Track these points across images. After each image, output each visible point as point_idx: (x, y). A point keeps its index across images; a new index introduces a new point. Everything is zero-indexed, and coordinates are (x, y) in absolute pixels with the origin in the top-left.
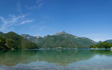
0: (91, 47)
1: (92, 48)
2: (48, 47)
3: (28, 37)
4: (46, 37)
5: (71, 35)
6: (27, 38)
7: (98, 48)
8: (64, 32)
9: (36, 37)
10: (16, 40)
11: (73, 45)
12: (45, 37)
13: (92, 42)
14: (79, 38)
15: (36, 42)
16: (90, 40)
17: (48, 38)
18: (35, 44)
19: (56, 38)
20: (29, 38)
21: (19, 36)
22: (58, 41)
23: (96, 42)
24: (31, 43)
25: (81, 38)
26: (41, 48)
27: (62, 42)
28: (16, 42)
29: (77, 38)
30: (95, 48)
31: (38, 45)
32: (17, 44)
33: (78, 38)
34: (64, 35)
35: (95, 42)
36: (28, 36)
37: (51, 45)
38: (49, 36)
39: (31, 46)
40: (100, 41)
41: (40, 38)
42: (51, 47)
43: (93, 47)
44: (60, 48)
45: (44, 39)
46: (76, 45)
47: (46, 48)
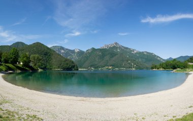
1: (154, 70)
2: (91, 66)
3: (62, 51)
4: (90, 51)
5: (127, 48)
6: (60, 52)
7: (164, 69)
8: (116, 43)
9: (74, 50)
10: (45, 55)
11: (129, 63)
12: (87, 51)
13: (158, 59)
15: (75, 58)
17: (92, 52)
18: (73, 62)
19: (104, 53)
20: (64, 53)
21: (48, 48)
22: (107, 58)
23: (164, 60)
24: (66, 60)
25: (143, 52)
26: (81, 67)
27: (114, 59)
28: (44, 58)
29: (135, 53)
30: (158, 69)
31: (76, 63)
32: (45, 61)
33: (137, 53)
34: (117, 48)
35: (162, 59)
36: (62, 48)
37: (96, 63)
38: (93, 49)
39: (66, 65)
41: (81, 53)
44: (110, 67)
45: (86, 54)
46: (135, 64)
47: (89, 68)
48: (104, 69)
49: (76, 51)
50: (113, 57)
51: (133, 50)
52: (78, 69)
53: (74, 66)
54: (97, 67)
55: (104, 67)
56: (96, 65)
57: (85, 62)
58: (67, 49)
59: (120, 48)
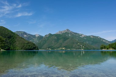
0: (102, 48)
2: (49, 47)
3: (25, 36)
4: (47, 36)
5: (77, 33)
6: (23, 36)
9: (35, 35)
10: (9, 38)
11: (78, 45)
12: (45, 36)
13: (104, 41)
14: (87, 37)
15: (36, 41)
16: (101, 38)
17: (49, 37)
18: (34, 44)
19: (58, 37)
20: (27, 37)
22: (61, 41)
25: (89, 36)
26: (41, 48)
27: (66, 42)
28: (8, 41)
29: (83, 37)
30: (107, 49)
31: (37, 45)
32: (9, 43)
33: (85, 37)
34: (68, 33)
35: (107, 41)
36: (25, 33)
37: (52, 45)
38: (50, 34)
39: (28, 47)
41: (40, 37)
42: (53, 47)
43: (105, 47)
44: (64, 48)
45: (44, 38)
46: (83, 45)
47: (47, 49)
49: (37, 36)
50: (65, 40)
51: (82, 35)
53: (35, 48)
54: (54, 48)
55: (59, 48)
56: (52, 46)
58: (29, 34)
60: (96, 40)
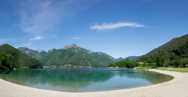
0: (109, 66)
1: (111, 67)
2: (53, 64)
3: (27, 52)
4: (51, 52)
5: (83, 49)
6: (25, 52)
8: (74, 45)
9: (37, 51)
11: (85, 62)
12: (49, 51)
13: (111, 58)
14: (94, 53)
15: (38, 57)
17: (53, 52)
18: (38, 61)
19: (64, 53)
20: (29, 53)
21: (15, 49)
22: (66, 57)
24: (32, 59)
25: (97, 53)
27: (72, 58)
29: (91, 54)
30: (114, 67)
31: (40, 62)
34: (75, 49)
36: (27, 49)
37: (56, 62)
38: (55, 50)
39: (32, 64)
40: (120, 58)
41: (43, 53)
42: (58, 64)
43: (112, 65)
44: (70, 65)
47: (51, 66)
48: (65, 66)
49: (39, 51)
50: (71, 56)
51: (89, 51)
52: (42, 67)
53: (39, 65)
55: (64, 64)
57: (46, 61)
59: (77, 49)
60: (104, 58)
